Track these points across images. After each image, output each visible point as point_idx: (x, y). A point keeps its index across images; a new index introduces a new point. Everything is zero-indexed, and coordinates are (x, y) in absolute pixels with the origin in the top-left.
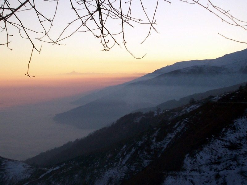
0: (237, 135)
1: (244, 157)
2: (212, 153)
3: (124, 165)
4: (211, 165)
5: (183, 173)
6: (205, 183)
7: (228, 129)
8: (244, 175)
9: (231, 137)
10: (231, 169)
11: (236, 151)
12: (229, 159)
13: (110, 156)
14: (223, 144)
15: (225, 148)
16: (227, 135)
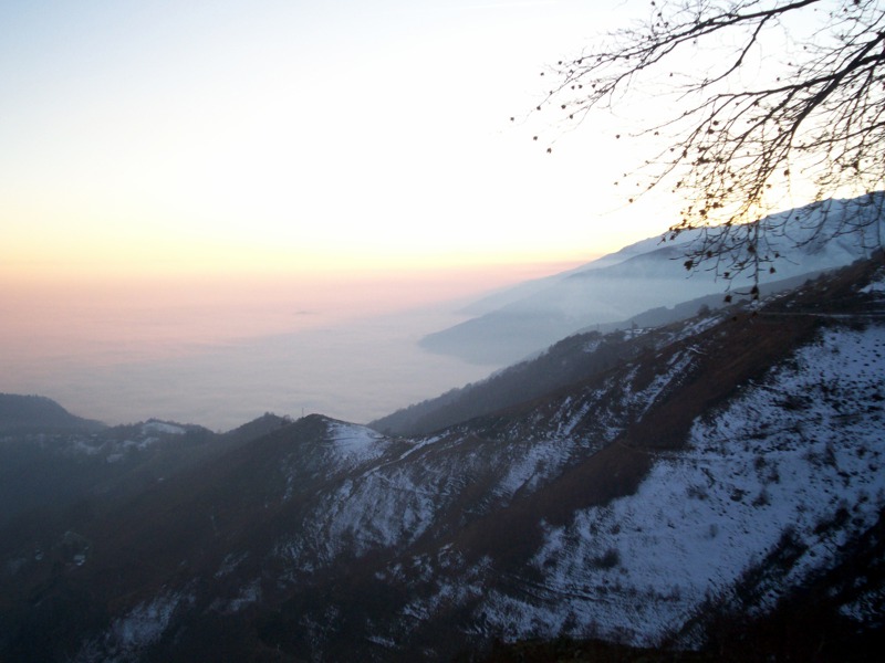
0: (801, 379)
1: (815, 426)
2: (749, 415)
3: (567, 437)
4: (747, 439)
5: (690, 456)
6: (734, 476)
7: (783, 369)
8: (815, 463)
9: (789, 383)
10: (788, 450)
11: (799, 412)
12: (784, 430)
13: (539, 417)
14: (771, 399)
15: (775, 406)
16: (780, 379)
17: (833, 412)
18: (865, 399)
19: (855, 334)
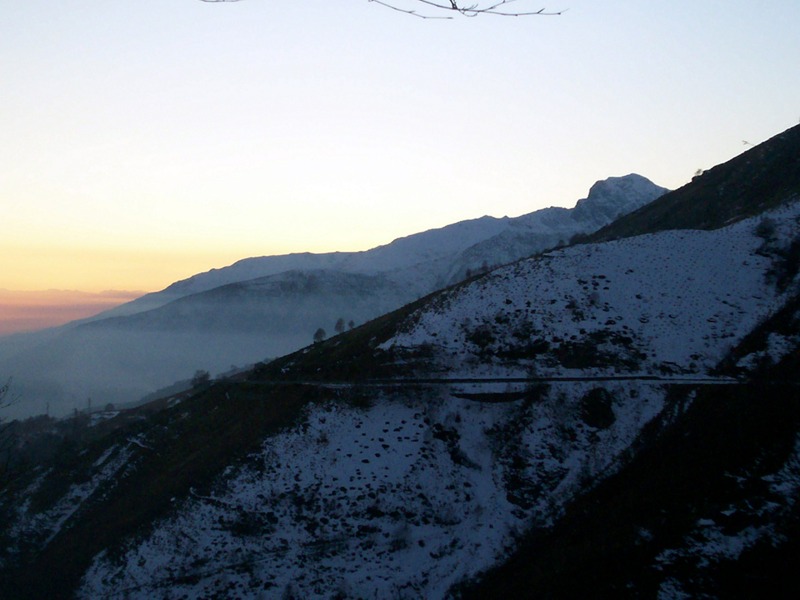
0: (266, 486)
1: (275, 560)
2: (178, 546)
4: (168, 585)
7: (242, 470)
9: (246, 492)
11: (254, 539)
12: (228, 568)
14: (216, 518)
15: (221, 530)
16: (234, 487)
17: (305, 537)
18: (356, 515)
19: (356, 414)
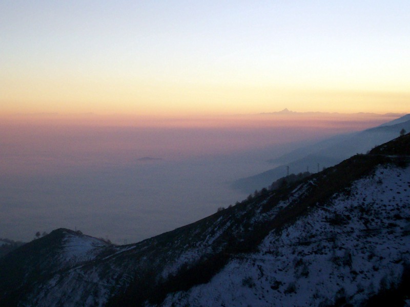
0: (349, 203)
1: (346, 237)
2: (305, 228)
3: (209, 246)
4: (297, 245)
5: (254, 256)
6: (278, 271)
7: (341, 195)
8: (337, 264)
9: (340, 205)
10: (322, 254)
11: (339, 227)
12: (325, 239)
13: (197, 231)
14: (324, 217)
15: (325, 222)
16: (335, 203)
17: (363, 227)
18: (388, 218)
19: (399, 170)
